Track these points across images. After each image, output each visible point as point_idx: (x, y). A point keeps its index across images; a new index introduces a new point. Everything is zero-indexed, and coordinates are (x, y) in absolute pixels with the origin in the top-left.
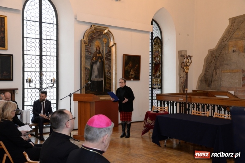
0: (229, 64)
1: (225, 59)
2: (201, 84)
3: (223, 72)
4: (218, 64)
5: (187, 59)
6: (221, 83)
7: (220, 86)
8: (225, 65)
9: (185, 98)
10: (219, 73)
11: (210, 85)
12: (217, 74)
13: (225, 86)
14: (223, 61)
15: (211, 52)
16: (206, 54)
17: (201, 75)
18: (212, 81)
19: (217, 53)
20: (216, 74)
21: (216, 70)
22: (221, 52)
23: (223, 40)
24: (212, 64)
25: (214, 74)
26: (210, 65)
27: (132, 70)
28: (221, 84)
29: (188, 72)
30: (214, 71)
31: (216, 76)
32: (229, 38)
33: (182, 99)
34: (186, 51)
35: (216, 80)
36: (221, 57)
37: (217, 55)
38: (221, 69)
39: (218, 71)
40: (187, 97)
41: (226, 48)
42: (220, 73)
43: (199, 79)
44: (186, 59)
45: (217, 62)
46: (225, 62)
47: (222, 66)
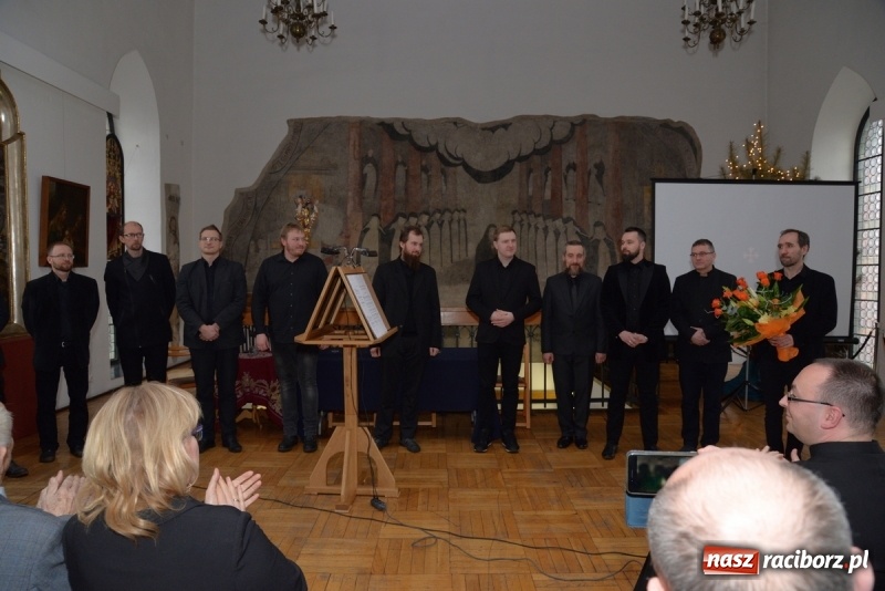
1: (279, 216)
4: (262, 227)
10: (265, 248)
14: (275, 220)
15: (242, 194)
16: (228, 198)
18: (247, 269)
19: (258, 199)
20: (257, 250)
21: (256, 242)
22: (268, 199)
23: (273, 169)
24: (245, 225)
25: (252, 250)
26: (239, 227)
27: (67, 233)
30: (252, 242)
31: (256, 255)
32: (288, 166)
34: (178, 187)
35: (256, 266)
36: (270, 209)
37: (260, 205)
39: (262, 244)
41: (283, 189)
42: (267, 249)
44: (300, 207)
45: (258, 222)
46: (278, 222)
47: (272, 231)
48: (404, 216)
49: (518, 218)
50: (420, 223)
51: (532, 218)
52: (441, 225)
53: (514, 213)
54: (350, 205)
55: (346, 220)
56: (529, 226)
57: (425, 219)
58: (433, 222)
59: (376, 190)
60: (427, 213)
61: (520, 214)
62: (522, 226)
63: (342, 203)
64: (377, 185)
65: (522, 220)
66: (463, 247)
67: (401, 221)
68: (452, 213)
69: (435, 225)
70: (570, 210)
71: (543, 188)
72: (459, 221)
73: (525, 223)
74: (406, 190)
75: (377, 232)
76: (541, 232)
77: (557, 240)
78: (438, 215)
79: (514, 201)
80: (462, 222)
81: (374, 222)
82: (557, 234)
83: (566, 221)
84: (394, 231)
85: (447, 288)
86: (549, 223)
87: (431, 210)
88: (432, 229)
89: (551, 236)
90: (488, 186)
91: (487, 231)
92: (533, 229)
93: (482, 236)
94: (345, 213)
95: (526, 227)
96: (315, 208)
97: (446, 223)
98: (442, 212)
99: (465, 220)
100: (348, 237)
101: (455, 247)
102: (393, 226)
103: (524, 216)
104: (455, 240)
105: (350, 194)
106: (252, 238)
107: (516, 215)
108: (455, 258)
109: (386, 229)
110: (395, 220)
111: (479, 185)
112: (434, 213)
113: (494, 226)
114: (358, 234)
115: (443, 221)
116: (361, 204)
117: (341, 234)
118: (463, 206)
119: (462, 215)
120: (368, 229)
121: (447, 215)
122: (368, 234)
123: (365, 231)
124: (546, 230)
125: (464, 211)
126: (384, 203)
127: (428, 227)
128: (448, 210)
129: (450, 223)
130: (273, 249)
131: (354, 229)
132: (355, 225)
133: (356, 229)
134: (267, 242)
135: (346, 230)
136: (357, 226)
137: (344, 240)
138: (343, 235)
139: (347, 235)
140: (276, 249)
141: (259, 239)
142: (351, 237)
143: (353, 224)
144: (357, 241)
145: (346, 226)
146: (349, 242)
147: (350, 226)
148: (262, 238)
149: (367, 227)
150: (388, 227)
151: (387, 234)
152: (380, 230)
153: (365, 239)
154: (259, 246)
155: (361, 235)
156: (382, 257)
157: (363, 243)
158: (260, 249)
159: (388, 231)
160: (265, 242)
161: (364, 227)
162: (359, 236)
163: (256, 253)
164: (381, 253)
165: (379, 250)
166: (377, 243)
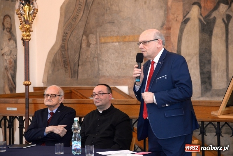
0: (116, 22)
1: (107, 10)
2: (53, 70)
3: (103, 40)
4: (93, 22)
6: (100, 66)
7: (98, 74)
8: (108, 24)
9: (24, 105)
10: (95, 43)
11: (75, 72)
12: (92, 46)
13: (108, 75)
14: (103, 15)
17: (53, 48)
18: (80, 63)
20: (89, 45)
21: (87, 36)
24: (77, 21)
25: (84, 45)
26: (73, 23)
28: (99, 69)
29: (30, 40)
30: (84, 37)
31: (87, 50)
33: (15, 109)
35: (88, 60)
36: (99, 3)
38: (98, 34)
39: (92, 39)
40: (28, 103)
42: (97, 43)
43: (48, 58)
45: (89, 17)
46: (106, 17)
47: (101, 26)
48: (226, 2)
55: (167, 10)
67: (223, 8)
75: (197, 22)
84: (215, 19)
94: (166, 3)
100: (169, 29)
102: (214, 14)
106: (85, 33)
109: (206, 18)
110: (216, 8)
114: (179, 25)
117: (162, 26)
122: (189, 24)
123: (186, 21)
130: (102, 43)
131: (175, 20)
132: (175, 16)
133: (176, 20)
134: (96, 37)
135: (167, 21)
136: (177, 17)
137: (165, 32)
138: (165, 27)
139: (168, 27)
140: (104, 43)
141: (90, 34)
142: (172, 29)
143: (173, 14)
144: (177, 32)
145: (167, 17)
146: (170, 34)
147: (171, 17)
148: (92, 33)
149: (187, 17)
150: (209, 15)
151: (208, 23)
152: (200, 20)
153: (185, 30)
154: (89, 41)
155: (181, 25)
156: (203, 49)
157: (184, 34)
158: (91, 44)
159: (209, 20)
160: (95, 36)
161: (184, 17)
162: (180, 27)
163: (88, 48)
164: (201, 44)
165: (200, 41)
166: (198, 34)
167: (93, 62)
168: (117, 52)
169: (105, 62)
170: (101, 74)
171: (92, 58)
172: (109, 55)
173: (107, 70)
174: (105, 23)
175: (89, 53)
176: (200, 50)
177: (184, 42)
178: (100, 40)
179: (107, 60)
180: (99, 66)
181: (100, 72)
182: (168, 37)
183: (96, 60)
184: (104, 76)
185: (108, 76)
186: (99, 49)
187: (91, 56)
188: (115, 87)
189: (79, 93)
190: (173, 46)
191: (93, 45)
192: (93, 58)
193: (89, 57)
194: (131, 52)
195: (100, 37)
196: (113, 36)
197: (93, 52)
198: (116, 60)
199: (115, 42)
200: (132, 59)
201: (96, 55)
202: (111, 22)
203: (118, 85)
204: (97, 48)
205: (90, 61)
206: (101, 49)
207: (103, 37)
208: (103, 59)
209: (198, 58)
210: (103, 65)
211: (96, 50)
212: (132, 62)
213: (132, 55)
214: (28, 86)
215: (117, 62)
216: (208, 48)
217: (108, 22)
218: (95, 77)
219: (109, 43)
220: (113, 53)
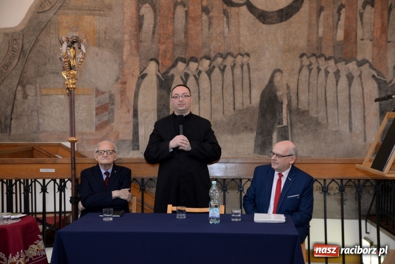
1: (49, 59)
3: (44, 92)
4: (31, 71)
5: (70, 46)
6: (41, 121)
7: (38, 128)
8: (51, 75)
9: (69, 166)
10: (34, 94)
11: (6, 127)
13: (51, 130)
14: (45, 64)
15: (6, 34)
18: (14, 117)
19: (26, 41)
20: (25, 96)
22: (37, 40)
23: (40, 8)
24: (10, 69)
25: (19, 96)
26: (4, 71)
28: (39, 124)
30: (20, 88)
31: (24, 102)
35: (24, 113)
36: (39, 51)
37: (27, 47)
38: (38, 85)
39: (31, 90)
40: (74, 163)
41: (53, 31)
42: (36, 95)
44: (65, 45)
45: (26, 65)
46: (49, 67)
47: (42, 76)
48: (184, 61)
49: (306, 61)
50: (200, 68)
51: (322, 61)
52: (223, 71)
53: (302, 56)
54: (126, 49)
55: (122, 64)
56: (319, 70)
57: (206, 63)
58: (214, 67)
59: (154, 33)
60: (208, 58)
61: (308, 58)
62: (310, 70)
63: (117, 47)
64: (155, 27)
65: (311, 64)
66: (246, 95)
67: (181, 66)
68: (235, 57)
69: (217, 70)
70: (366, 51)
71: (336, 27)
72: (242, 66)
73: (314, 67)
74: (186, 33)
75: (155, 78)
76: (331, 76)
77: (350, 85)
78: (220, 60)
79: (302, 43)
80: (245, 67)
81: (152, 68)
82: (350, 78)
83: (360, 64)
84: (173, 76)
85: (229, 137)
86: (341, 66)
87: (212, 55)
88: (213, 75)
89: (343, 81)
90: (274, 27)
91: (272, 77)
92: (322, 73)
93: (266, 82)
94: (122, 57)
95: (315, 71)
96: (83, 48)
97: (228, 69)
98: (224, 57)
99: (248, 65)
100: (124, 83)
101: (238, 94)
102: (172, 72)
103: (313, 60)
104: (238, 87)
105: (126, 37)
106: (20, 83)
107: (305, 58)
108: (238, 106)
109: (163, 74)
110: (174, 65)
111: (264, 26)
112: (216, 57)
113: (279, 71)
114: (136, 80)
115: (225, 67)
116: (138, 47)
117: (117, 80)
118: (246, 50)
119: (246, 59)
120: (145, 75)
121: (230, 59)
122: (146, 79)
123: (143, 77)
124: (337, 74)
125: (248, 55)
126: (163, 47)
127: (209, 73)
128: (229, 54)
129: (233, 67)
130: (43, 95)
131: (131, 75)
132: (131, 71)
133: (133, 75)
134: (36, 88)
135: (122, 75)
136: (133, 71)
137: (120, 86)
138: (119, 81)
139: (123, 81)
140: (46, 95)
141: (27, 84)
142: (127, 84)
143: (129, 69)
144: (134, 87)
145: (122, 72)
146: (125, 89)
147: (127, 71)
148: (31, 84)
149: (144, 72)
150: (167, 72)
151: (166, 80)
152: (158, 76)
153: (142, 86)
154: (27, 92)
155: (138, 81)
156: (161, 105)
157: (141, 89)
158: (29, 95)
159: (167, 76)
160: (34, 87)
161: (141, 72)
162: (136, 82)
163: (24, 100)
164: (159, 100)
165: (158, 97)
166: (156, 90)
167: (31, 116)
168: (62, 105)
169: (47, 116)
170: (41, 130)
171: (30, 111)
172: (52, 108)
173: (49, 125)
174: (47, 73)
175: (26, 106)
176: (158, 106)
177: (140, 97)
178: (40, 91)
179: (50, 114)
180: (39, 121)
181: (40, 127)
182: (123, 91)
183: (36, 114)
184: (46, 131)
185: (50, 132)
186: (39, 101)
187: (28, 109)
188: (60, 144)
189: (44, 150)
190: (129, 102)
191: (32, 96)
192: (32, 112)
193: (26, 109)
194: (79, 105)
195: (40, 88)
196: (58, 88)
197: (31, 104)
198: (61, 114)
199: (61, 95)
200: (81, 113)
201: (35, 108)
202: (55, 73)
203: (63, 141)
204: (36, 100)
205: (27, 115)
206: (42, 102)
207: (44, 88)
208: (44, 112)
209: (156, 114)
210: (44, 120)
211: (35, 103)
212: (80, 116)
213: (81, 109)
214: (74, 143)
215: (62, 116)
216: (167, 105)
217: (51, 73)
218: (34, 132)
219: (52, 95)
220: (57, 107)
